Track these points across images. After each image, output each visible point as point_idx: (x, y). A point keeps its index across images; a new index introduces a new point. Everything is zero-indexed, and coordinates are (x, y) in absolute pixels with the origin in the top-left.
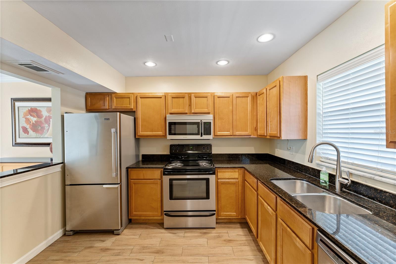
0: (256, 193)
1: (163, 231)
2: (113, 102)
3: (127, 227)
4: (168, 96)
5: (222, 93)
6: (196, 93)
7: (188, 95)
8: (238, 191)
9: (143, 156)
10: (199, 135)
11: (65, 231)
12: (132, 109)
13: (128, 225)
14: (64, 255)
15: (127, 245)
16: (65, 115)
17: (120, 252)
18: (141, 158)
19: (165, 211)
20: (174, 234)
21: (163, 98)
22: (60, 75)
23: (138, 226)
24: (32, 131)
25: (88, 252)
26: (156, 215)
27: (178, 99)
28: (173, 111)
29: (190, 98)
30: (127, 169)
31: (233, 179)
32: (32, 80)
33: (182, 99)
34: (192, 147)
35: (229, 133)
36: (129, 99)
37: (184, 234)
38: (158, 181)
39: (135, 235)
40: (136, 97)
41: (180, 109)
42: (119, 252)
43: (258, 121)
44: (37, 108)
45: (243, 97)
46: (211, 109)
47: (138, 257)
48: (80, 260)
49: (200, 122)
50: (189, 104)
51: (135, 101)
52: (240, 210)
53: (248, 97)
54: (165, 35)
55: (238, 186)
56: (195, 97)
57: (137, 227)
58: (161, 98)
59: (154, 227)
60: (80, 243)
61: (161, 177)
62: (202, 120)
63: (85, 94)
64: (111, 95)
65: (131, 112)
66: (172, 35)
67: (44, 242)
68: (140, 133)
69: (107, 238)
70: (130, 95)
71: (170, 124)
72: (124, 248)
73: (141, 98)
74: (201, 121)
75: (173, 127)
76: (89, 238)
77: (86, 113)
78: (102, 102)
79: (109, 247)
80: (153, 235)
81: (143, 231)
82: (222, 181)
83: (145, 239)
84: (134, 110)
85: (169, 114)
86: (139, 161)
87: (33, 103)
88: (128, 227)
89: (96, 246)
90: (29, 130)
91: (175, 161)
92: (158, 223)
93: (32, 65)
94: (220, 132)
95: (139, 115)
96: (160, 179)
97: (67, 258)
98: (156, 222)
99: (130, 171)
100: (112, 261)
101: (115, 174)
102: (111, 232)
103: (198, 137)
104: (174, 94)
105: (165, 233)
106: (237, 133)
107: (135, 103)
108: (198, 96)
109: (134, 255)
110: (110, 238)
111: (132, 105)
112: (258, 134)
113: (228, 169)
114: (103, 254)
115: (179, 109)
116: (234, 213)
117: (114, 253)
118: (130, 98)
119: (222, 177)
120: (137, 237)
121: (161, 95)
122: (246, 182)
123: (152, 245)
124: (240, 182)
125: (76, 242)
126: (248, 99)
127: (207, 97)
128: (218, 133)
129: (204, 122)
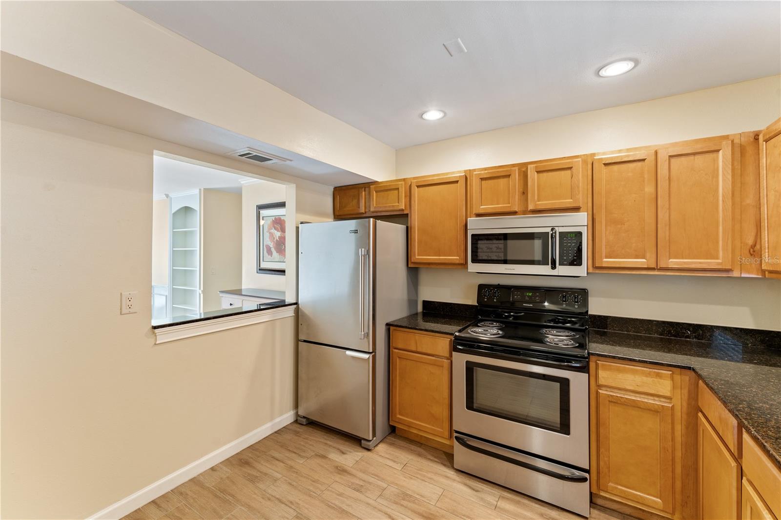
0: (733, 464)
1: (451, 473)
2: (371, 199)
3: (385, 439)
4: (473, 177)
5: (620, 151)
6: (540, 161)
7: (519, 169)
8: (670, 438)
9: (425, 303)
10: (548, 265)
11: (297, 415)
12: (403, 210)
13: (389, 437)
14: (288, 454)
15: (378, 476)
16: (300, 226)
17: (362, 486)
18: (420, 308)
19: (457, 432)
20: (474, 490)
21: (462, 183)
22: (288, 162)
23: (406, 446)
24: (275, 252)
25: (318, 464)
26: (439, 435)
27: (496, 181)
28: (484, 208)
29: (524, 176)
30: (388, 327)
31: (652, 398)
32: (257, 176)
33: (505, 180)
34: (530, 294)
35: (644, 260)
36: (397, 191)
37: (497, 502)
38: (444, 361)
39: (394, 461)
40: (410, 186)
41: (500, 204)
42: (362, 484)
43: (765, 224)
44: (281, 217)
45: (694, 154)
46: (582, 198)
47: (389, 511)
48: (305, 474)
49: (549, 233)
50: (521, 190)
51: (408, 194)
52: (678, 497)
53: (718, 151)
54: (444, 45)
55: (670, 421)
56: (538, 172)
57: (403, 447)
58: (457, 182)
59: (435, 457)
60: (311, 443)
61: (451, 355)
62: (556, 228)
63: (333, 190)
64: (369, 187)
65: (400, 217)
66: (459, 39)
67: (269, 425)
68: (415, 257)
69: (350, 450)
70: (400, 183)
71: (476, 238)
72: (371, 480)
73: (418, 187)
74: (552, 230)
75: (482, 244)
76: (326, 439)
77: (334, 221)
78: (355, 202)
79: (349, 469)
80: (429, 475)
81: (412, 459)
82: (611, 395)
83: (412, 478)
84: (405, 212)
85: (475, 216)
86: (417, 314)
87: (277, 210)
88: (388, 441)
89: (331, 458)
90: (273, 250)
91: (486, 322)
92: (444, 452)
93: (251, 154)
94: (611, 258)
95: (415, 220)
96: (448, 359)
97: (289, 462)
98: (441, 449)
99: (393, 332)
100: (345, 498)
101: (363, 333)
102: (357, 441)
103: (545, 270)
104: (486, 172)
105: (455, 480)
106: (674, 262)
107: (408, 198)
108: (544, 168)
109: (385, 503)
110: (354, 450)
111: (402, 202)
112: (764, 267)
113: (634, 363)
114: (337, 478)
115: (498, 204)
116: (657, 497)
117: (353, 483)
118: (400, 189)
119: (613, 385)
120: (399, 467)
121: (457, 177)
122: (700, 414)
123: (421, 496)
124: (678, 408)
125: (307, 439)
126: (718, 157)
127: (570, 168)
128: (605, 260)
129: (560, 233)
